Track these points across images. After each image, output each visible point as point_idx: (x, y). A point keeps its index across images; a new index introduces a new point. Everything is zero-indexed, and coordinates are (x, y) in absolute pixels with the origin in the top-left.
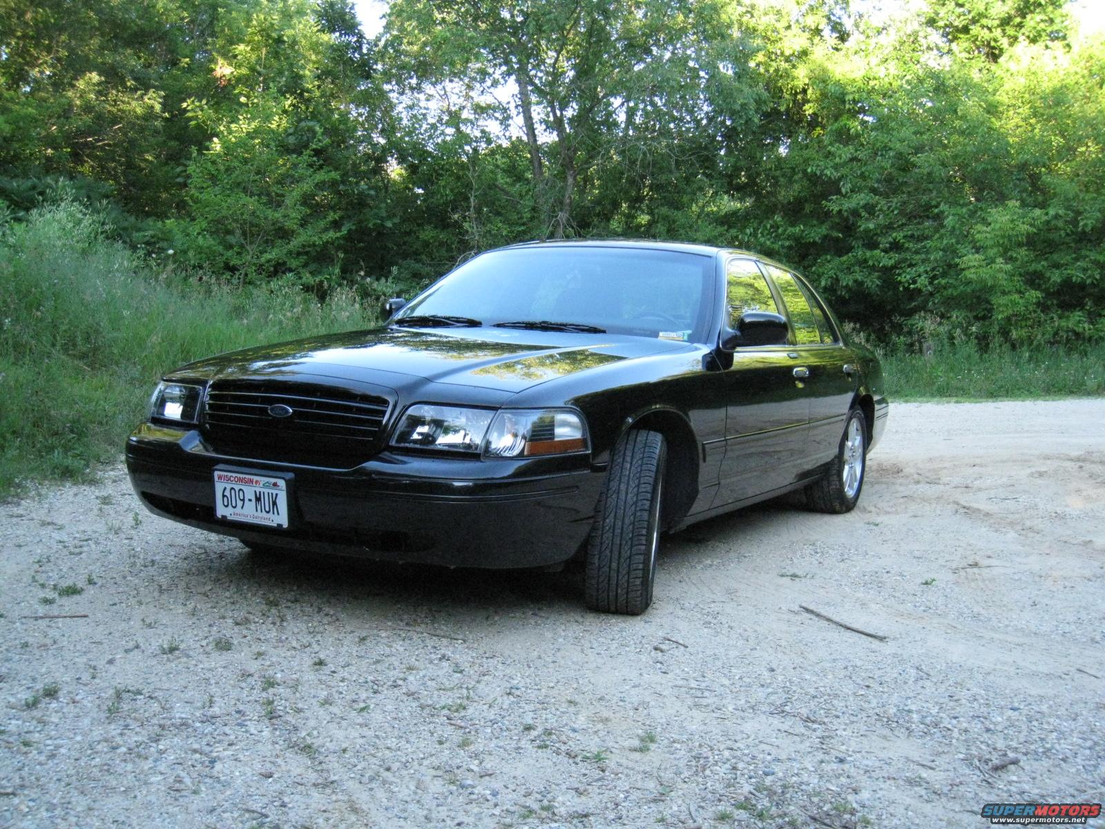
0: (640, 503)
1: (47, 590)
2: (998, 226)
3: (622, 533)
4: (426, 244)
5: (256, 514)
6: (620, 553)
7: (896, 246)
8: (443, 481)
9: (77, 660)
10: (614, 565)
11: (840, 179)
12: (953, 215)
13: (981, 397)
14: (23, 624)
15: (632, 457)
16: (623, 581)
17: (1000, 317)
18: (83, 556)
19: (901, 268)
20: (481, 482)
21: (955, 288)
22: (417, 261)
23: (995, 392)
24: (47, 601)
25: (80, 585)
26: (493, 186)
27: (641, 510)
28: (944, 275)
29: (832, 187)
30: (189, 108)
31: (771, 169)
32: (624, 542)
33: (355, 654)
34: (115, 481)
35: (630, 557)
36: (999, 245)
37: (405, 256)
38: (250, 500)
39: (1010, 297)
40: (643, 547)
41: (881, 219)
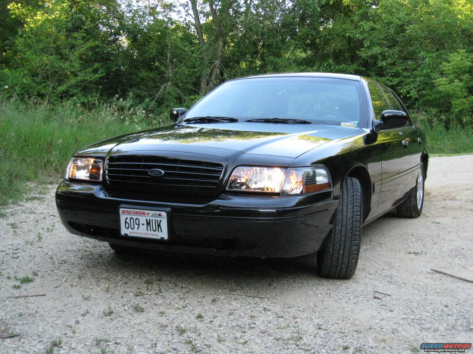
0: (354, 218)
1: (12, 280)
2: (455, 63)
3: (345, 235)
4: (143, 79)
5: (147, 232)
6: (345, 245)
7: (396, 75)
8: (255, 209)
9: (57, 322)
10: (341, 252)
11: (363, 40)
12: (429, 57)
13: (451, 153)
14: (10, 301)
15: (347, 192)
16: (346, 260)
17: (456, 110)
18: (20, 258)
19: (400, 86)
20: (280, 210)
21: (430, 95)
22: (139, 88)
23: (457, 151)
24: (15, 287)
25: (30, 277)
26: (177, 47)
27: (355, 221)
28: (424, 89)
29: (360, 44)
30: (12, 9)
31: (326, 35)
32: (347, 239)
33: (215, 310)
34: (12, 215)
35: (350, 247)
36: (455, 72)
37: (131, 86)
38: (143, 224)
39: (461, 100)
40: (357, 242)
41: (389, 61)
